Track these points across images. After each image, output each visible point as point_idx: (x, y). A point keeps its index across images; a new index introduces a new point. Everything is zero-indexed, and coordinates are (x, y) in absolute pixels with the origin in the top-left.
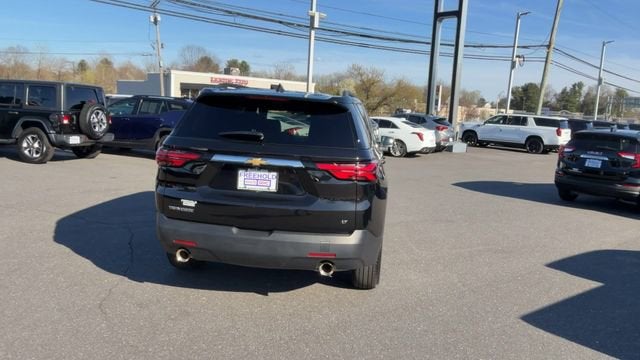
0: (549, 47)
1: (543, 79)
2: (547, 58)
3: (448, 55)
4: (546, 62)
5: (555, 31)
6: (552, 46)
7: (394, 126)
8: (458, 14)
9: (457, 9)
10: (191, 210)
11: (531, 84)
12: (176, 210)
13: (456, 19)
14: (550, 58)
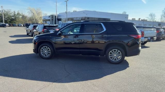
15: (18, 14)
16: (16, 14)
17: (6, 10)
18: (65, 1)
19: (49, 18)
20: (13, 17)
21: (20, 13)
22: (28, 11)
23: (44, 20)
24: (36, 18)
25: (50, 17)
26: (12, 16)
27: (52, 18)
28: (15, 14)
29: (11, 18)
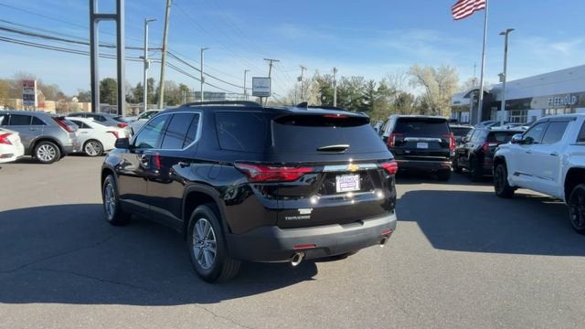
0: (163, 50)
1: (161, 78)
2: (163, 59)
3: (110, 57)
4: (162, 63)
5: (166, 37)
6: (166, 50)
7: (86, 126)
8: (117, 17)
9: (115, 12)
10: (309, 217)
11: (110, 79)
12: (294, 220)
13: (115, 22)
14: (165, 61)
15: (382, 88)
16: (376, 89)
17: (350, 80)
18: (502, 34)
19: (467, 101)
20: (366, 99)
21: (389, 87)
22: (412, 77)
23: (454, 109)
24: (435, 102)
25: (467, 96)
26: (363, 97)
27: (476, 101)
28: (371, 92)
29: (359, 104)
